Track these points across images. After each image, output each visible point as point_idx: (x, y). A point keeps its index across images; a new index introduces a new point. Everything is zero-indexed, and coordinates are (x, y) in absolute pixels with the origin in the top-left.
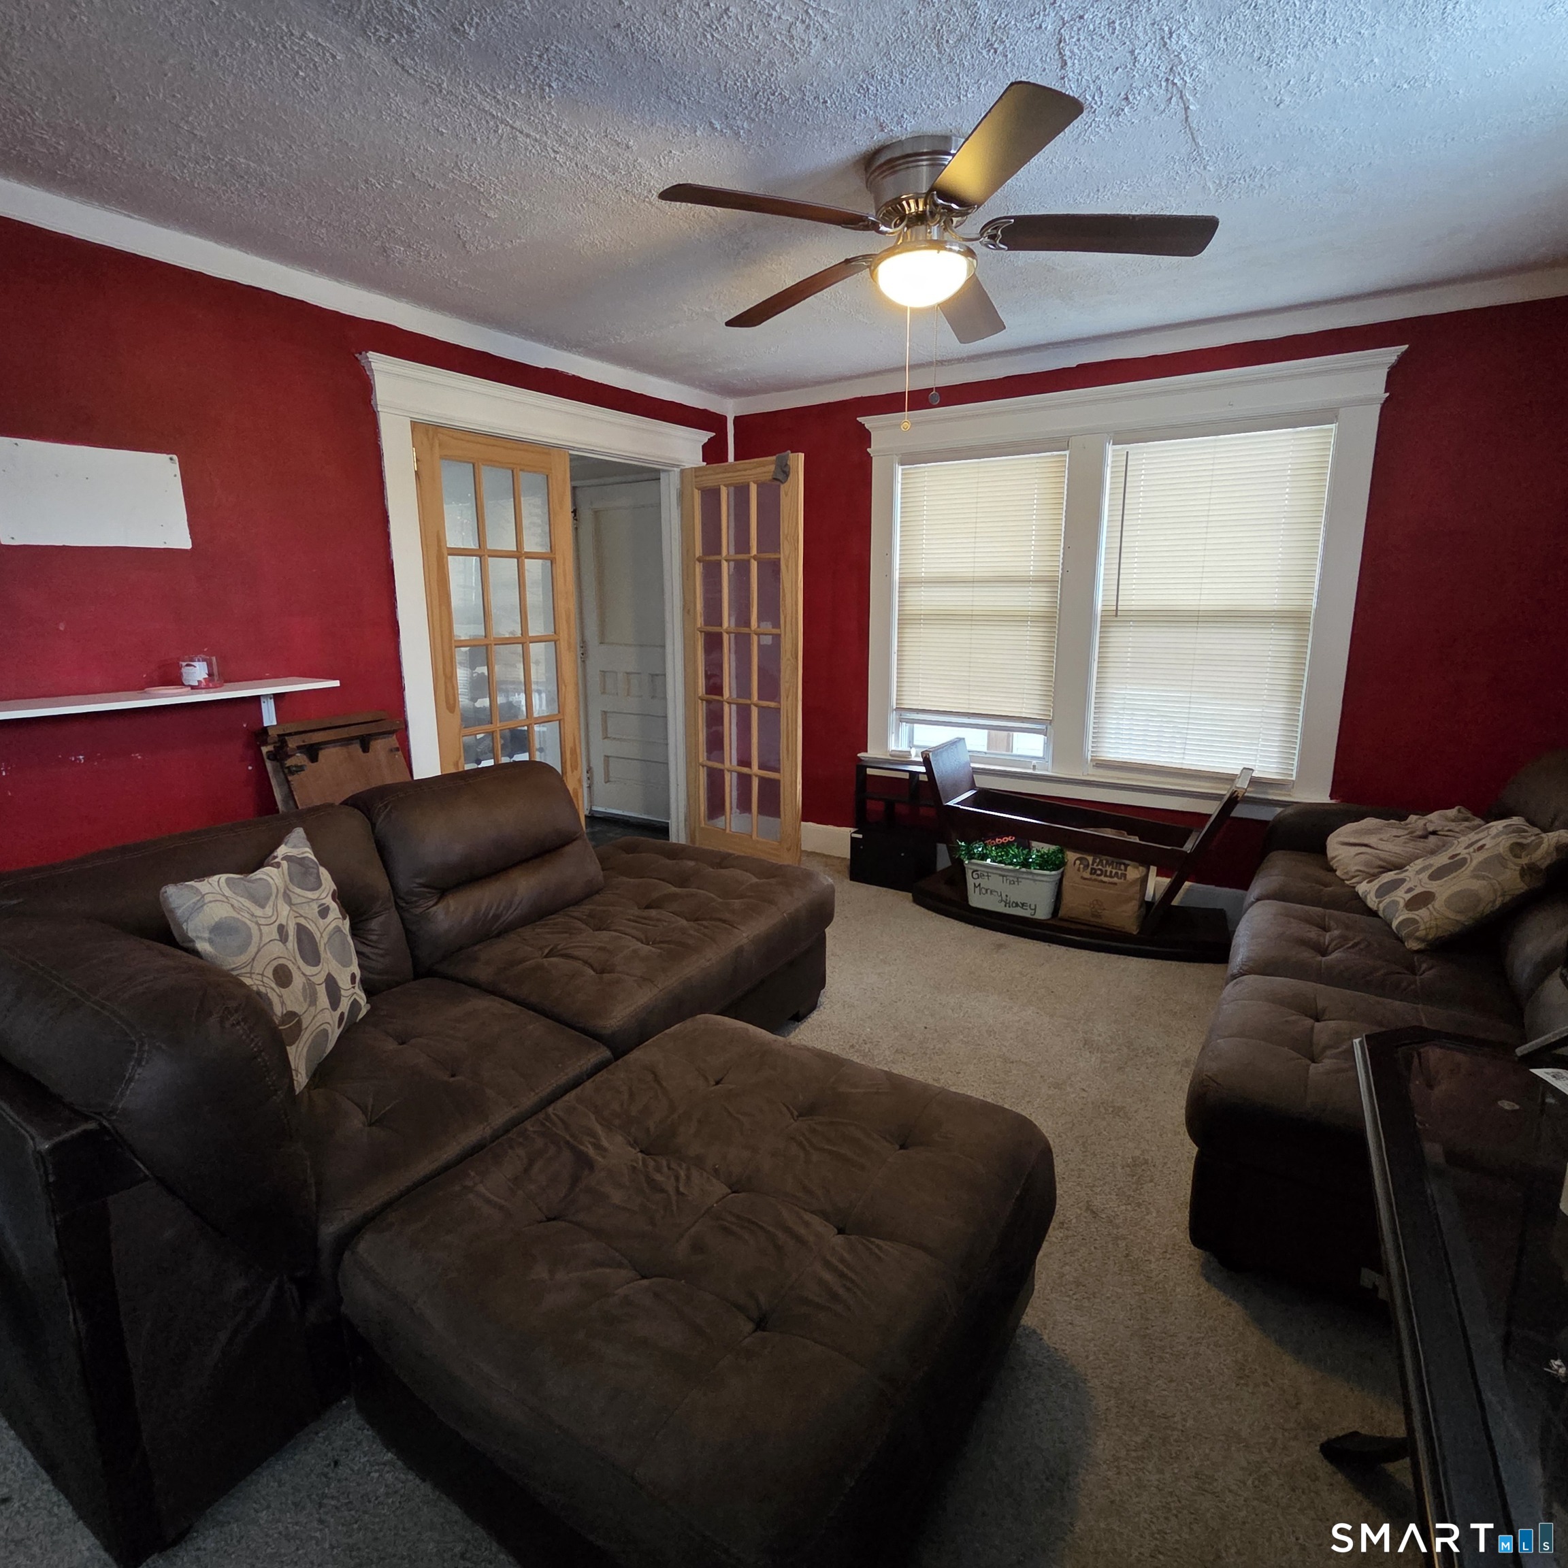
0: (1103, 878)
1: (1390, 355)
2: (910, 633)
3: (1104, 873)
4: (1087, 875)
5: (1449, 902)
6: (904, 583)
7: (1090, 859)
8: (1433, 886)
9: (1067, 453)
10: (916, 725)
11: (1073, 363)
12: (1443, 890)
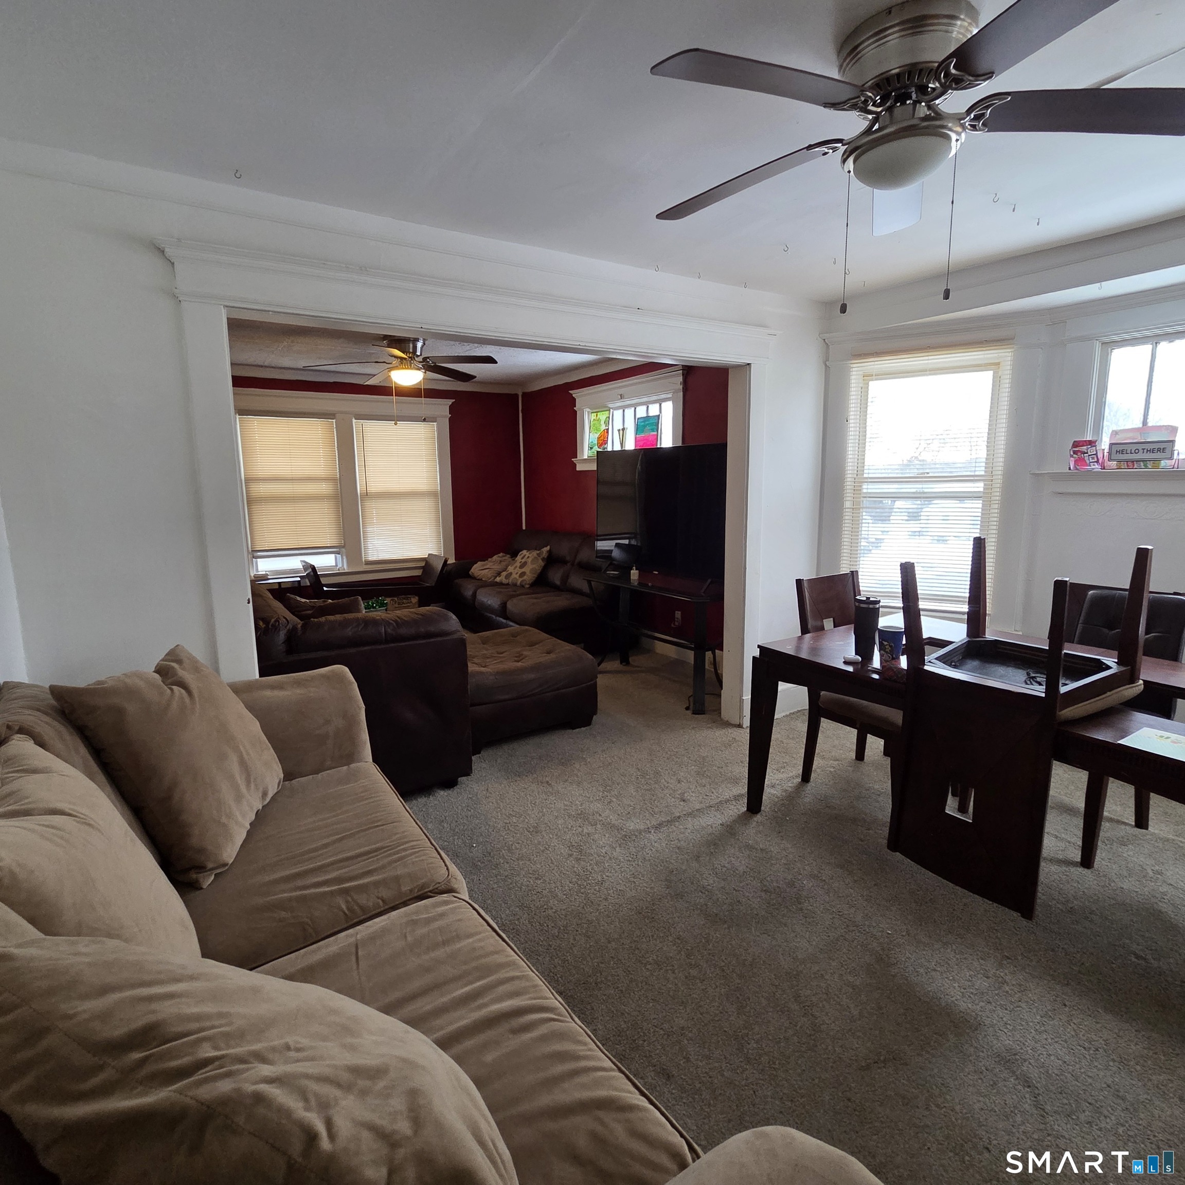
0: (404, 605)
1: (450, 402)
2: (255, 508)
3: (403, 603)
4: (397, 606)
5: (530, 572)
6: (248, 480)
7: (396, 599)
8: (523, 570)
9: (334, 421)
10: (258, 560)
11: (332, 381)
12: (527, 569)
